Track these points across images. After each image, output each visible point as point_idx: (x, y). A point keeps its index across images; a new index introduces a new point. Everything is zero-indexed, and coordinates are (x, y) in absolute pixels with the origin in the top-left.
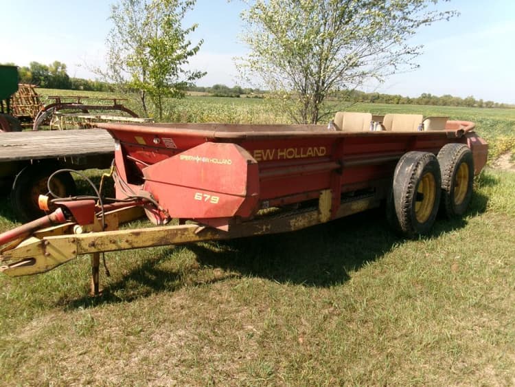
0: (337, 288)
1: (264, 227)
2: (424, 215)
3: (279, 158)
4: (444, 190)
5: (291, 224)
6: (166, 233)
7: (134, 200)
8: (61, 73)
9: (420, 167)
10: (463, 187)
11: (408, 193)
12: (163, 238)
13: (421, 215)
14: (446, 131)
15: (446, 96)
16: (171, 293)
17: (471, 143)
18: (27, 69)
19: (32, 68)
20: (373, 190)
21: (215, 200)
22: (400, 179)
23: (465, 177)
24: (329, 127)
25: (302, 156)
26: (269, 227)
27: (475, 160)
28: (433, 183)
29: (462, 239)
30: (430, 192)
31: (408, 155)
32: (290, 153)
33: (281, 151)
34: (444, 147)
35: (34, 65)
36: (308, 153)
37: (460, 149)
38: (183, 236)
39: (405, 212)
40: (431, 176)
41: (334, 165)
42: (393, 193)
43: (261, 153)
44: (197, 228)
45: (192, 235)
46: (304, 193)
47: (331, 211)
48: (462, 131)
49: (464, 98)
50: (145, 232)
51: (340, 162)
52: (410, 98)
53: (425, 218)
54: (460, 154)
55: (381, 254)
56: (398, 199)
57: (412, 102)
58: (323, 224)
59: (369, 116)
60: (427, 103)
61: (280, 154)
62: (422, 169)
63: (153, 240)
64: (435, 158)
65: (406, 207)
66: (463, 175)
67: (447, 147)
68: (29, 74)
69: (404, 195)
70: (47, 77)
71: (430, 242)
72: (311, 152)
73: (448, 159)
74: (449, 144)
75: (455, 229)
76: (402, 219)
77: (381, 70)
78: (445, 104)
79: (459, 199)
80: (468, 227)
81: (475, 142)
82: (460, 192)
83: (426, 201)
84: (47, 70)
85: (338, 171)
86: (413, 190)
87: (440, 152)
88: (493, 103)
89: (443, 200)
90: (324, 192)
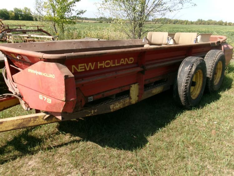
0: (138, 150)
1: (93, 111)
2: (196, 94)
3: (99, 68)
4: (208, 78)
5: (111, 108)
6: (22, 121)
7: (6, 97)
8: (28, 13)
9: (194, 67)
10: (219, 74)
11: (186, 83)
12: (20, 124)
13: (194, 94)
14: (210, 42)
15: (209, 20)
16: (31, 156)
17: (224, 49)
18: (12, 12)
19: (15, 11)
20: (166, 80)
21: (49, 101)
22: (182, 75)
23: (220, 69)
24: (143, 41)
25: (117, 65)
26: (96, 111)
27: (226, 58)
28: (202, 75)
29: (218, 108)
30: (200, 80)
31: (187, 59)
32: (108, 64)
33: (100, 63)
34: (208, 52)
35: (16, 9)
36: (121, 63)
37: (218, 53)
38: (35, 122)
39: (184, 95)
40: (201, 71)
41: (139, 69)
42: (177, 83)
43: (84, 66)
44: (45, 116)
45: (41, 120)
46: (119, 88)
47: (138, 96)
48: (219, 42)
49: (218, 21)
50: (6, 121)
51: (143, 67)
52: (192, 21)
53: (196, 96)
54: (218, 57)
55: (169, 122)
56: (180, 87)
57: (193, 23)
58: (133, 105)
59: (166, 34)
60: (200, 24)
61: (99, 65)
62: (195, 68)
63: (13, 126)
64: (203, 60)
65: (185, 92)
66: (219, 68)
67: (210, 52)
68: (13, 14)
69: (183, 84)
70: (21, 15)
71: (199, 111)
72: (123, 61)
73: (211, 59)
74: (212, 51)
75: (214, 101)
76: (182, 99)
77: (175, 7)
78: (209, 24)
79: (216, 82)
80: (221, 99)
81: (226, 48)
82: (217, 77)
83: (197, 86)
84: (21, 11)
85: (142, 72)
86: (189, 81)
87: (206, 55)
88: (231, 23)
89: (207, 84)
90: (133, 86)
